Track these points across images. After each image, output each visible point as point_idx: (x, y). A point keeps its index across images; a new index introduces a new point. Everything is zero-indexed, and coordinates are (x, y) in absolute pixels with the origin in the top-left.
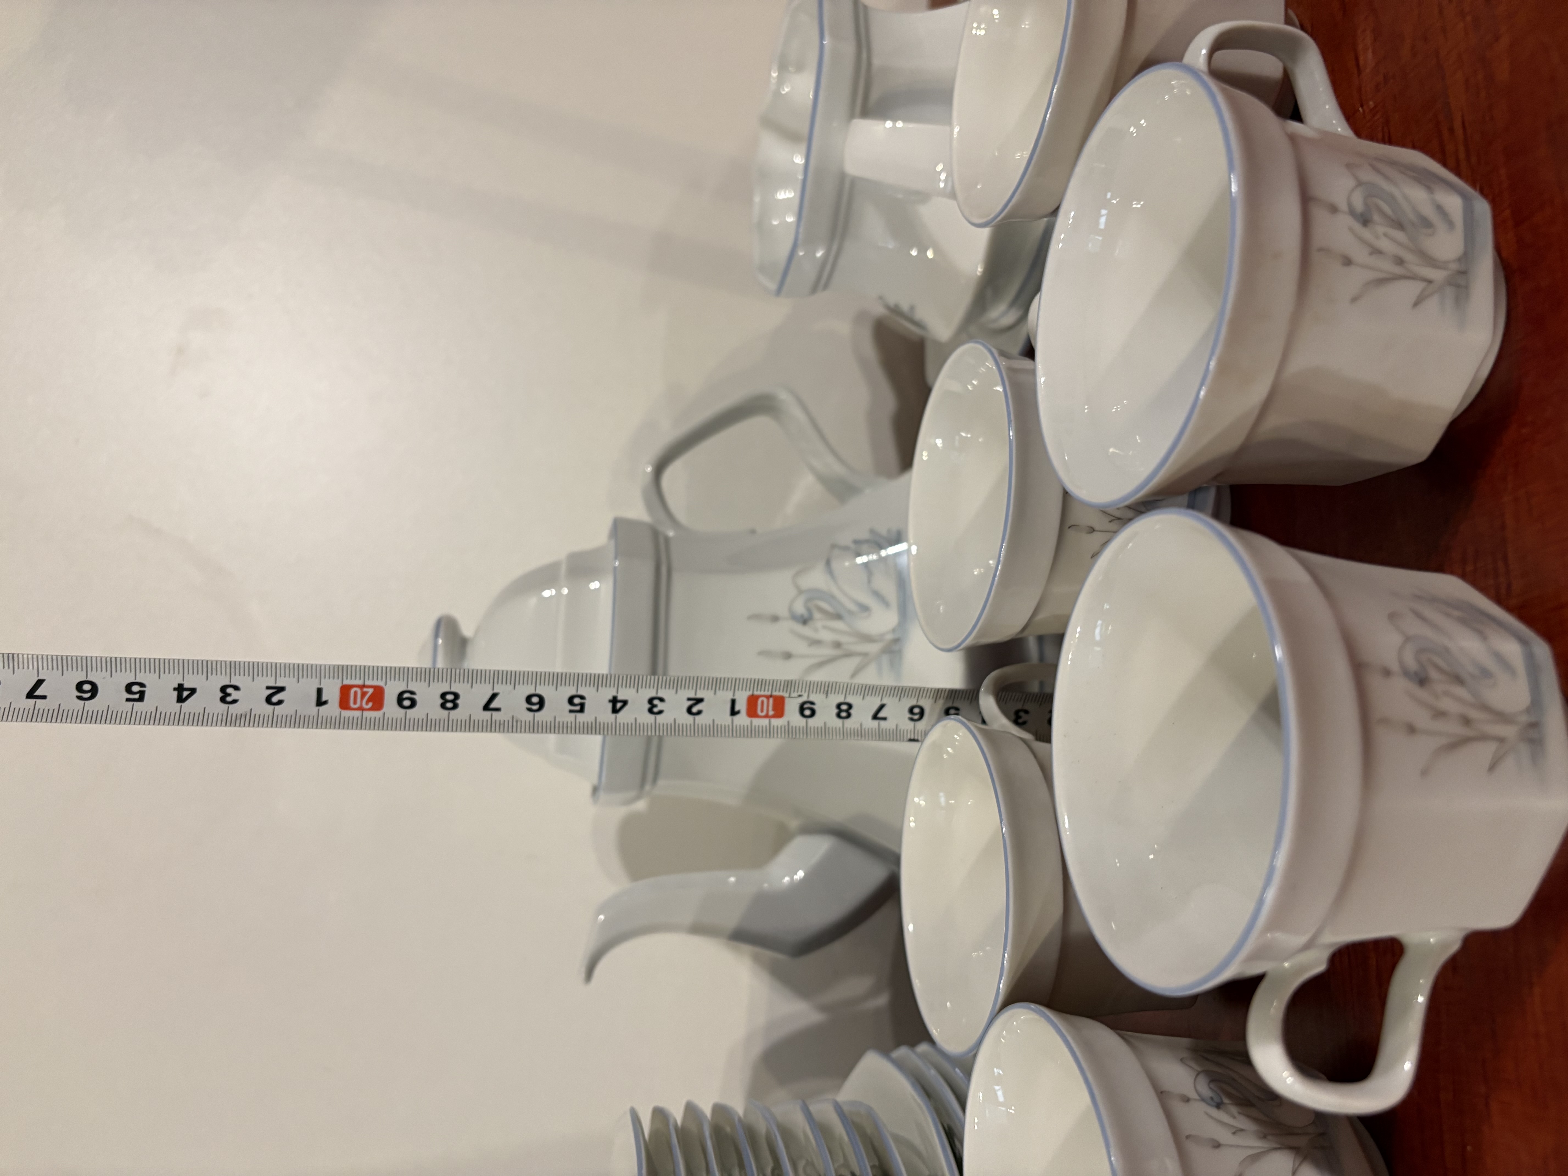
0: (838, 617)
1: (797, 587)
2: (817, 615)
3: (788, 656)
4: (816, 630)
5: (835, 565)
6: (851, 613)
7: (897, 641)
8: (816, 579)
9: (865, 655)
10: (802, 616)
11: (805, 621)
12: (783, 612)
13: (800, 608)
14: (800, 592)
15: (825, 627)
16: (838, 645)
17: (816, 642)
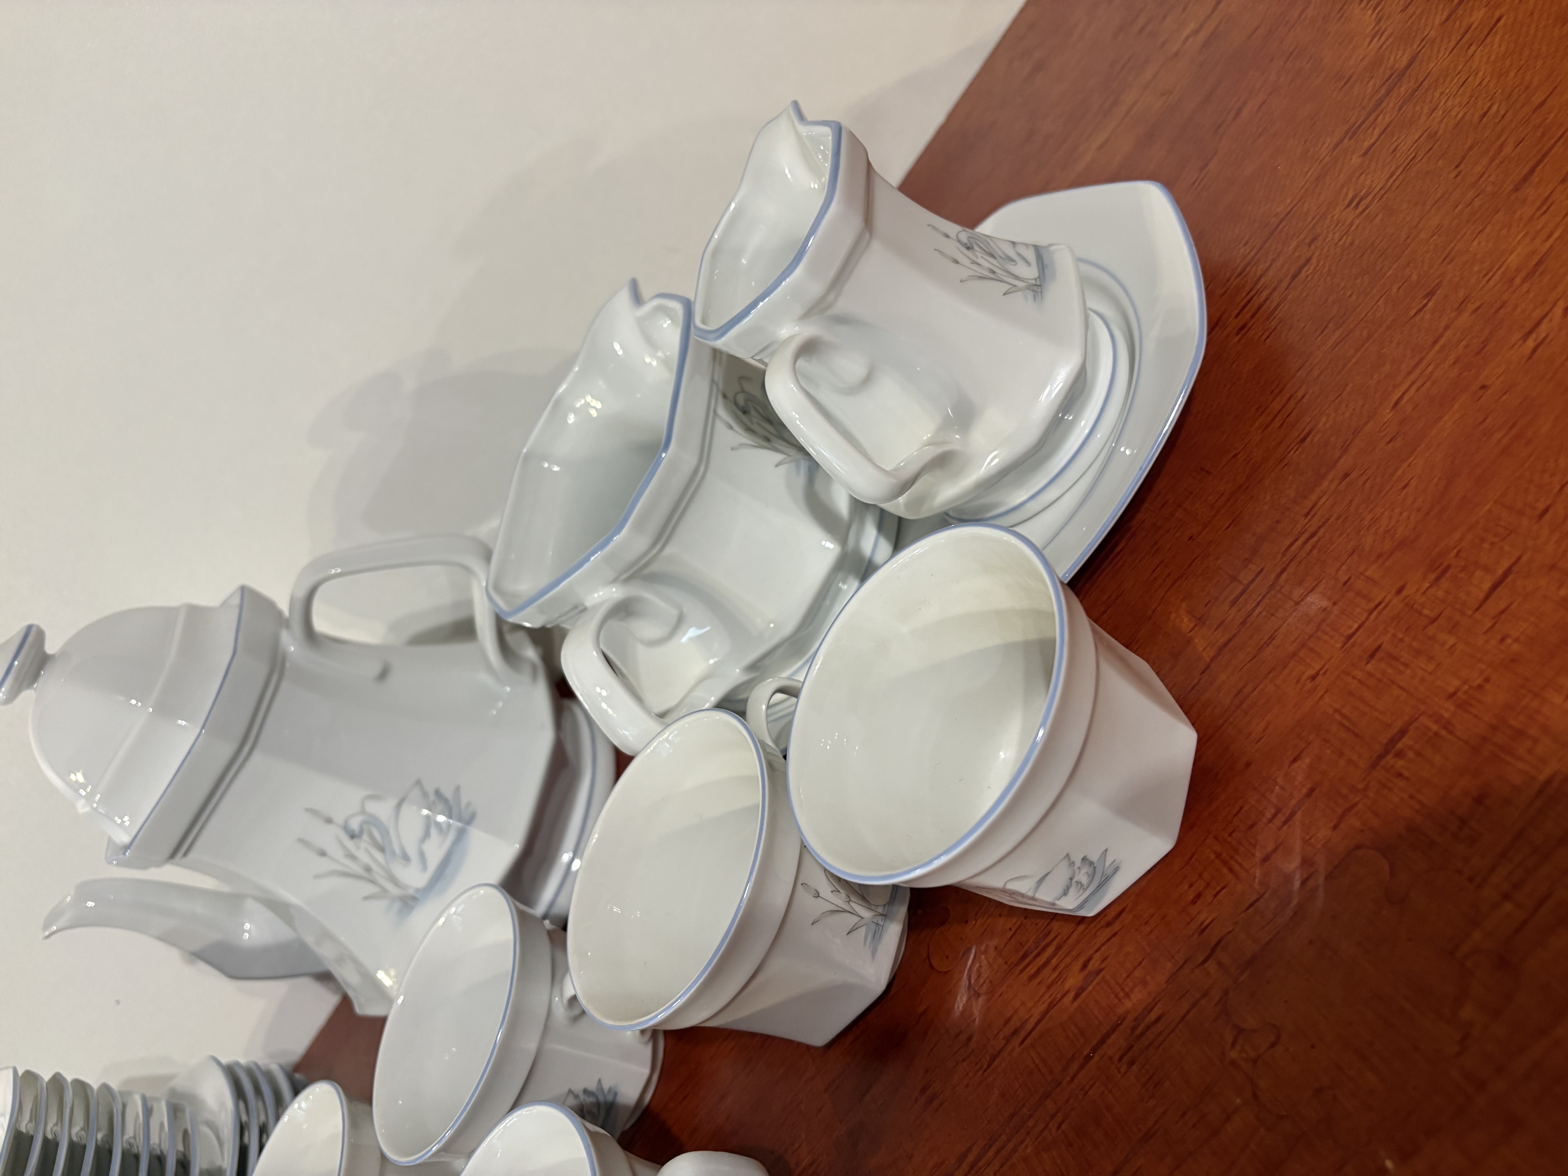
0: (382, 849)
1: (363, 806)
2: (365, 837)
3: (323, 854)
4: (358, 848)
5: (405, 808)
6: (393, 853)
7: (414, 899)
8: (382, 810)
9: (385, 891)
10: (353, 831)
11: (352, 836)
12: (339, 818)
13: (355, 824)
14: (363, 812)
15: (366, 850)
16: (368, 869)
17: (352, 857)
